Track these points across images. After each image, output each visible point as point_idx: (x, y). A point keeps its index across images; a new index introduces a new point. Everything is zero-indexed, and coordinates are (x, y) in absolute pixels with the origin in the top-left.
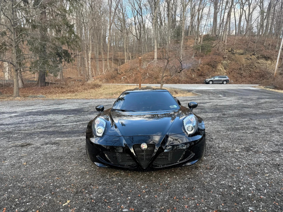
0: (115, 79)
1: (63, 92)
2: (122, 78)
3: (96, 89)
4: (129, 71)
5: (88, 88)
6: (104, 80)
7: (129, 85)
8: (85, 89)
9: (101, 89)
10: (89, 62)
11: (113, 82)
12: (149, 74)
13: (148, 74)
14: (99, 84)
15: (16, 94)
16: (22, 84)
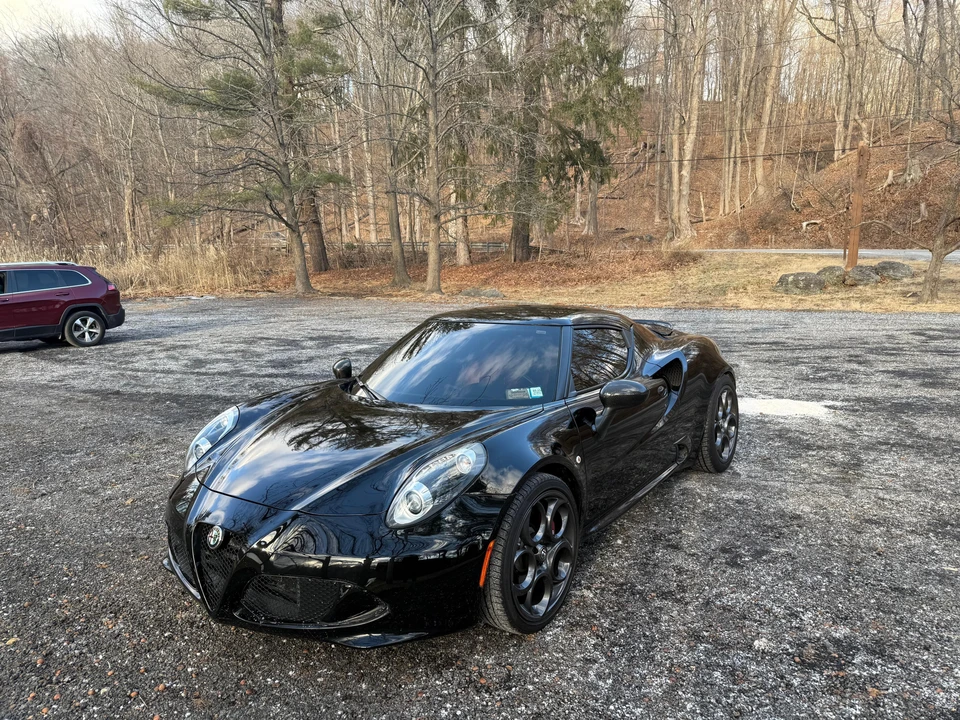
0: (776, 231)
1: (564, 282)
2: (804, 224)
3: (677, 271)
4: (841, 196)
5: (653, 266)
6: (731, 236)
7: (812, 255)
8: (637, 271)
9: (694, 270)
10: (684, 173)
11: (766, 243)
12: (928, 205)
13: (923, 206)
14: (696, 250)
15: (434, 284)
16: (467, 253)
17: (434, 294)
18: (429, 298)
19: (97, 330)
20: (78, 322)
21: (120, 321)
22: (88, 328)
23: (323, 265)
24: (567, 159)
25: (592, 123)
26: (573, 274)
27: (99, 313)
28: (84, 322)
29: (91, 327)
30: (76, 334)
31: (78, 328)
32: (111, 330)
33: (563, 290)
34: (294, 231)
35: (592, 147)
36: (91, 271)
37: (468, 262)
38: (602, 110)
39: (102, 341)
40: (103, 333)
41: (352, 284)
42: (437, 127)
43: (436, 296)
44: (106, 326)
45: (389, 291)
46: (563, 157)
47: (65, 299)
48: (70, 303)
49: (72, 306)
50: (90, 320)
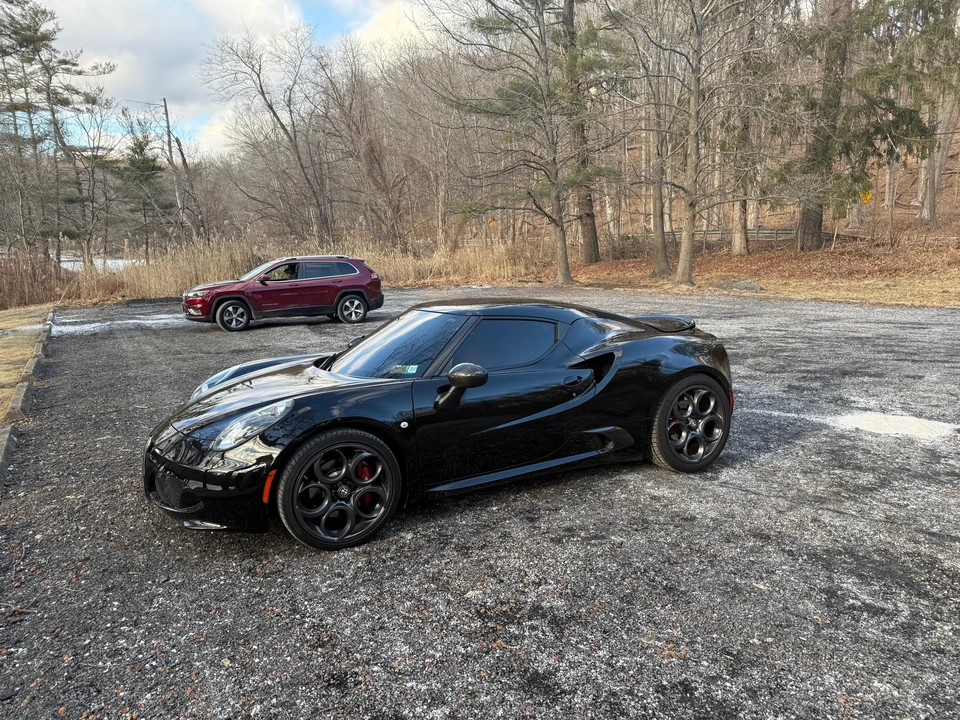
1: (850, 274)
15: (683, 275)
16: (744, 242)
17: (683, 286)
18: (675, 290)
19: (361, 311)
20: (347, 303)
21: (379, 304)
22: (355, 309)
23: (594, 256)
24: (876, 133)
25: (905, 88)
26: (867, 265)
27: (363, 298)
28: (352, 303)
29: (357, 308)
30: (346, 313)
31: (347, 308)
32: (372, 311)
33: (845, 283)
34: (557, 225)
35: (909, 117)
36: (359, 263)
37: (744, 251)
38: (921, 73)
39: (364, 320)
40: (365, 314)
41: (615, 275)
42: (698, 113)
43: (684, 287)
44: (368, 309)
45: (647, 282)
46: (872, 130)
47: (339, 285)
48: (342, 288)
49: (343, 291)
50: (357, 302)
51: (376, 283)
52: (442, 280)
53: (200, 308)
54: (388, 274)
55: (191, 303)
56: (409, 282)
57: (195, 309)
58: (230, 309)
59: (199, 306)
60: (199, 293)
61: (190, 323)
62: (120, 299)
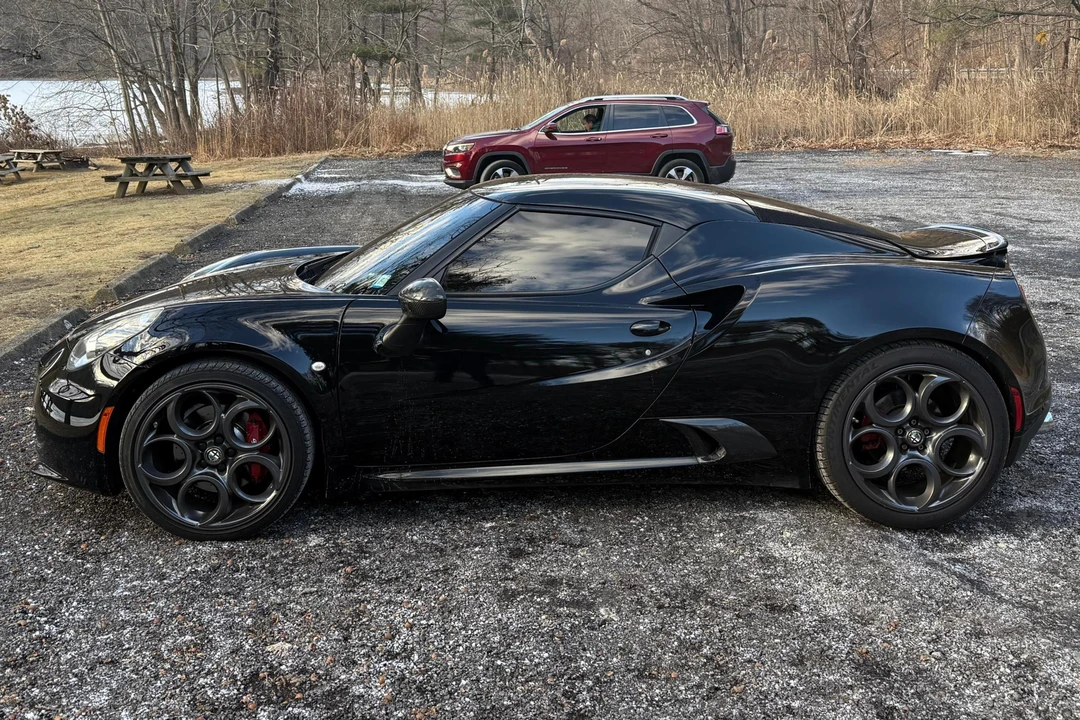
20: (672, 171)
27: (700, 164)
28: (680, 172)
47: (663, 142)
48: (667, 147)
49: (669, 152)
50: (688, 171)
51: (726, 141)
52: (904, 138)
53: (460, 169)
54: (809, 126)
55: (450, 160)
56: (842, 141)
57: (454, 169)
58: (500, 171)
59: (459, 165)
60: (460, 147)
61: (447, 188)
62: (414, 149)
